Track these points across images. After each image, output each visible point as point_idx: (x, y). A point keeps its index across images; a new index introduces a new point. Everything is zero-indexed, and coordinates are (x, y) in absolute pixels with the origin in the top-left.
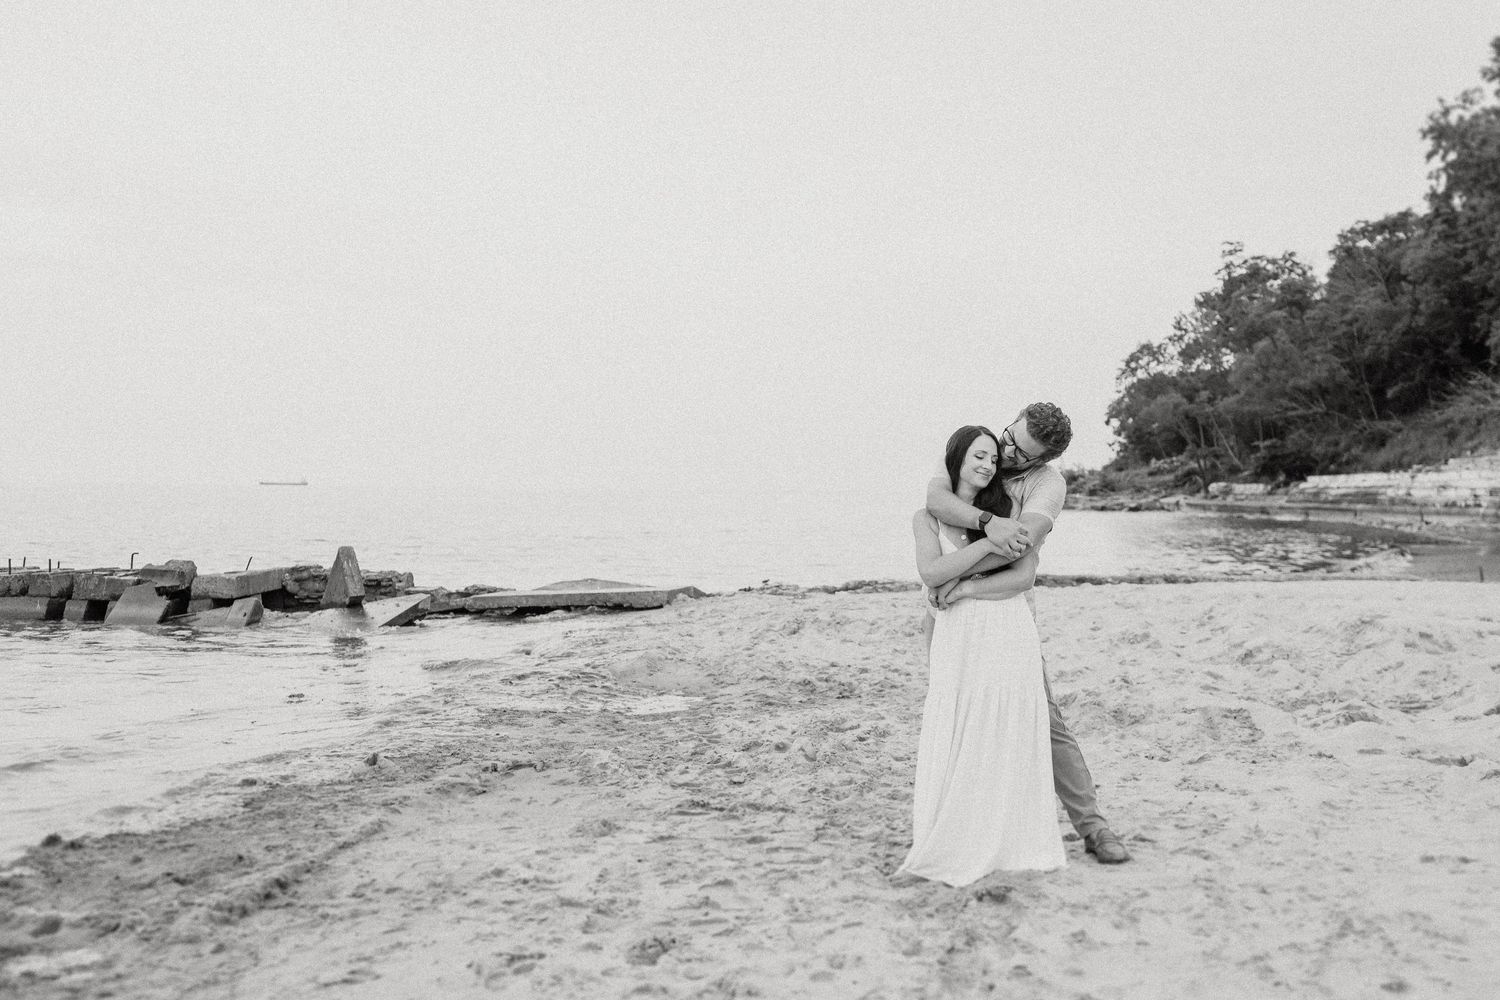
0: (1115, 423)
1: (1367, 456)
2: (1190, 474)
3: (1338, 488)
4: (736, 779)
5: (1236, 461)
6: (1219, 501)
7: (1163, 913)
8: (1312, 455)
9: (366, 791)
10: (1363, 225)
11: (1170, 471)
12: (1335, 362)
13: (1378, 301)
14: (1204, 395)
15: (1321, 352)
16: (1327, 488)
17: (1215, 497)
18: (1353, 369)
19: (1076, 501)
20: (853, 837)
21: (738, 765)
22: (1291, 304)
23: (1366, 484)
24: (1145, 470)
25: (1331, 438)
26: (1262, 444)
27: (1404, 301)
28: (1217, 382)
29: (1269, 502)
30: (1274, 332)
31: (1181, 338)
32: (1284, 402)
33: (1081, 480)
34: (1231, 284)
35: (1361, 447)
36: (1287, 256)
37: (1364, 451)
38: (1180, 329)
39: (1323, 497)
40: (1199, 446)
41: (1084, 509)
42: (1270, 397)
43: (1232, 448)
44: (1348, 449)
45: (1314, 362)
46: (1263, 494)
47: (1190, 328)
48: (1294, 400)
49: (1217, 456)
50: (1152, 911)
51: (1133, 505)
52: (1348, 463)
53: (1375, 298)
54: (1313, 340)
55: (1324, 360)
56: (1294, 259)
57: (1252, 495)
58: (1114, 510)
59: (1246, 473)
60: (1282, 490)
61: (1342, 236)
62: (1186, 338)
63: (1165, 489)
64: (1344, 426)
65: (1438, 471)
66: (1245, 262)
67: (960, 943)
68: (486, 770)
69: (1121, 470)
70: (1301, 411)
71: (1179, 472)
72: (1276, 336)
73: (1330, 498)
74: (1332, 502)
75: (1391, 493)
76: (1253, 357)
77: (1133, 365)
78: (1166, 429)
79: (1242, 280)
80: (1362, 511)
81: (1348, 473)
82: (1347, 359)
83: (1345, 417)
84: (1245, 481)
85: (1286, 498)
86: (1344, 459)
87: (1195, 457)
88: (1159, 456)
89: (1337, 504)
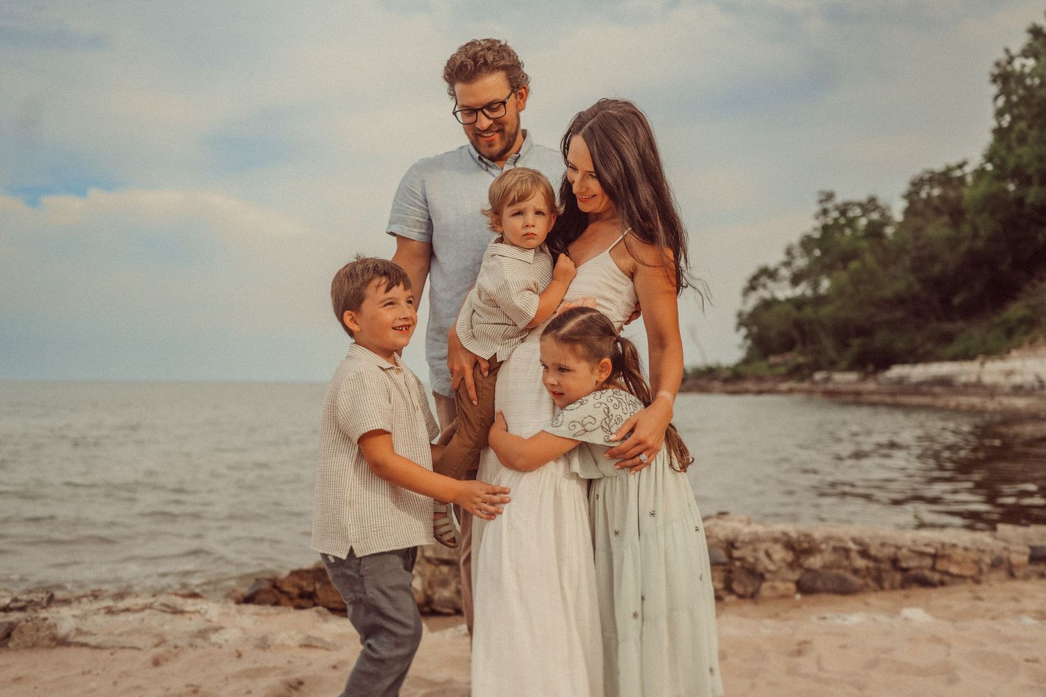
0: (744, 331)
1: (939, 349)
2: (798, 368)
3: (917, 375)
5: (834, 356)
6: (822, 387)
8: (895, 349)
11: (784, 365)
13: (944, 230)
14: (808, 307)
15: (900, 270)
16: (909, 375)
17: (818, 383)
18: (925, 284)
19: (715, 387)
22: (871, 236)
23: (942, 372)
24: (766, 364)
25: (909, 337)
27: (966, 229)
28: (817, 302)
29: (862, 387)
30: (863, 255)
31: (791, 263)
32: (872, 309)
33: (718, 371)
34: (827, 229)
35: (933, 343)
36: (870, 200)
37: (936, 346)
38: (790, 256)
39: (905, 383)
40: (805, 345)
41: (720, 392)
42: (860, 306)
43: (831, 346)
44: (922, 345)
45: (895, 278)
46: (857, 381)
47: (798, 257)
48: (880, 307)
49: (819, 353)
51: (757, 390)
52: (924, 355)
53: (941, 228)
54: (894, 262)
55: (903, 277)
56: (876, 201)
57: (848, 381)
59: (842, 364)
60: (872, 377)
61: (911, 183)
62: (795, 264)
63: (781, 378)
64: (919, 328)
65: (1002, 359)
66: (837, 207)
69: (747, 363)
70: (884, 316)
71: (791, 366)
72: (864, 259)
73: (911, 384)
74: (914, 387)
75: (963, 379)
78: (780, 335)
80: (940, 394)
81: (924, 363)
82: (921, 276)
83: (919, 321)
84: (842, 371)
85: (875, 384)
87: (802, 353)
88: (775, 353)
89: (918, 388)
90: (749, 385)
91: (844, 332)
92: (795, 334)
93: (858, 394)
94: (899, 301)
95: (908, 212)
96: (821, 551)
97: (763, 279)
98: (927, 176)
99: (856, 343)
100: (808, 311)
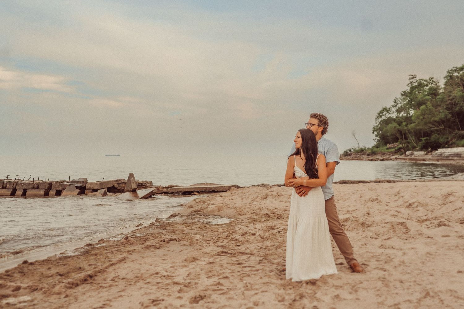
0: (376, 133)
1: (458, 142)
2: (399, 149)
3: (448, 152)
4: (238, 244)
5: (415, 144)
7: (366, 289)
8: (440, 142)
9: (123, 248)
10: (455, 68)
11: (394, 148)
12: (447, 112)
13: (461, 93)
14: (404, 124)
15: (442, 109)
16: (445, 152)
17: (408, 156)
18: (453, 115)
19: (363, 158)
20: (271, 263)
21: (239, 240)
22: (432, 94)
23: (458, 151)
24: (385, 148)
25: (446, 137)
26: (423, 139)
28: (408, 119)
29: (425, 157)
30: (427, 103)
31: (396, 106)
32: (430, 125)
33: (365, 151)
34: (413, 88)
35: (456, 139)
36: (431, 79)
37: (457, 140)
38: (396, 103)
39: (443, 155)
40: (403, 140)
41: (366, 160)
42: (425, 124)
43: (413, 140)
44: (451, 140)
45: (440, 112)
46: (424, 155)
47: (399, 103)
48: (433, 125)
49: (409, 143)
50: (363, 288)
51: (382, 159)
52: (451, 144)
53: (459, 92)
54: (440, 106)
55: (443, 112)
56: (433, 80)
57: (420, 155)
58: (375, 160)
59: (418, 148)
60: (430, 153)
61: (448, 72)
62: (398, 106)
63: (392, 154)
64: (450, 133)
66: (417, 81)
67: (297, 298)
68: (161, 241)
69: (377, 147)
70: (436, 128)
71: (396, 148)
72: (427, 104)
73: (446, 156)
74: (446, 157)
76: (420, 111)
77: (381, 114)
78: (392, 135)
79: (416, 87)
80: (456, 160)
81: (451, 148)
82: (451, 111)
83: (450, 130)
84: (418, 151)
85: (431, 156)
86: (450, 143)
87: (401, 143)
88: (390, 144)
89: (448, 157)
90: (379, 157)
91: (419, 134)
92: (398, 135)
93: (424, 160)
94: (442, 122)
98: (454, 69)
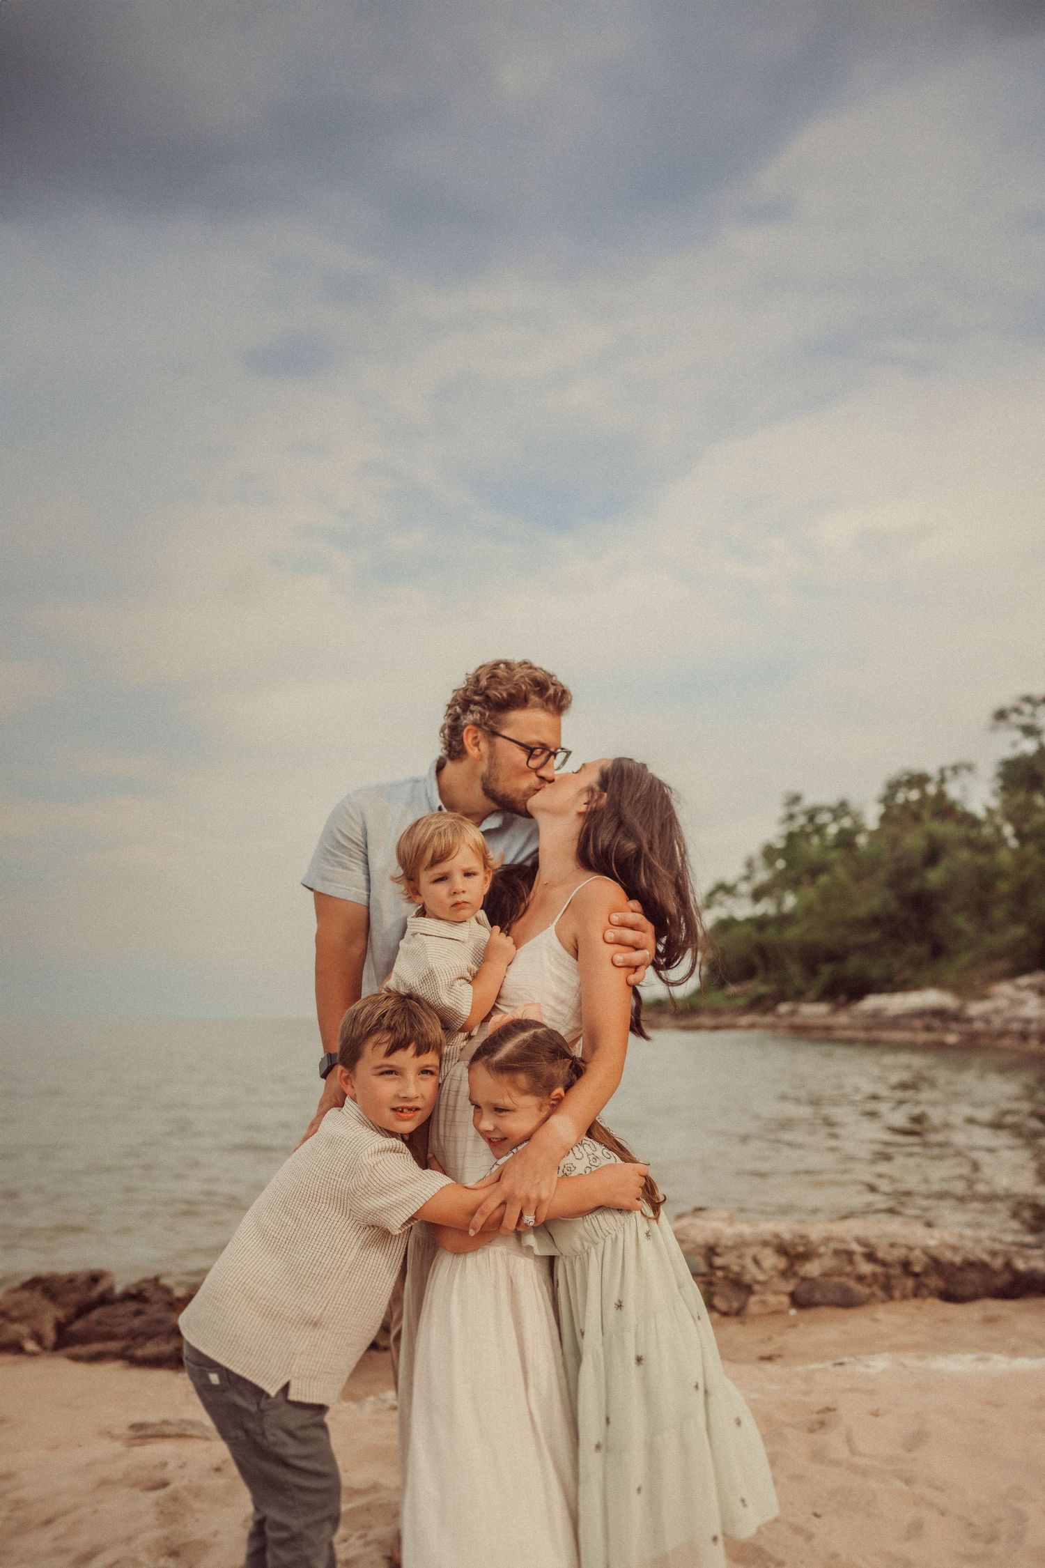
2: (761, 998)
3: (896, 1006)
5: (802, 983)
6: (786, 1022)
8: (870, 975)
11: (745, 995)
12: (888, 894)
16: (886, 1006)
17: (783, 1017)
18: (903, 901)
22: (843, 846)
24: (722, 994)
25: (885, 962)
29: (833, 1020)
30: (834, 868)
31: (752, 879)
32: (843, 930)
34: (792, 837)
35: (911, 968)
36: (843, 803)
38: (751, 871)
39: (881, 1016)
40: (769, 972)
42: (830, 926)
43: (798, 973)
44: (901, 971)
46: (828, 1013)
47: (758, 871)
48: (853, 928)
49: (785, 980)
51: (713, 1025)
52: (902, 983)
55: (878, 893)
56: (849, 805)
57: (820, 1014)
59: (811, 994)
60: (843, 1010)
62: (756, 879)
63: (740, 1011)
64: (896, 951)
66: (805, 812)
70: (859, 939)
71: (753, 996)
72: (836, 872)
73: (889, 1017)
76: (816, 892)
78: (739, 958)
79: (802, 831)
82: (898, 892)
83: (897, 943)
84: (811, 1001)
85: (848, 1016)
87: (765, 981)
88: (735, 981)
89: (896, 1022)
90: (705, 1020)
91: (813, 958)
92: (756, 959)
93: (828, 1028)
94: (875, 921)
95: (884, 818)
96: (819, 1256)
97: (720, 896)
98: (905, 777)
99: (826, 970)
100: (771, 934)
